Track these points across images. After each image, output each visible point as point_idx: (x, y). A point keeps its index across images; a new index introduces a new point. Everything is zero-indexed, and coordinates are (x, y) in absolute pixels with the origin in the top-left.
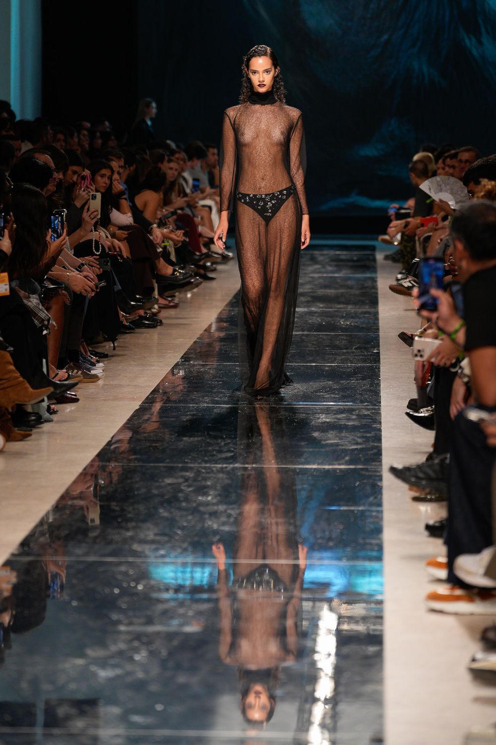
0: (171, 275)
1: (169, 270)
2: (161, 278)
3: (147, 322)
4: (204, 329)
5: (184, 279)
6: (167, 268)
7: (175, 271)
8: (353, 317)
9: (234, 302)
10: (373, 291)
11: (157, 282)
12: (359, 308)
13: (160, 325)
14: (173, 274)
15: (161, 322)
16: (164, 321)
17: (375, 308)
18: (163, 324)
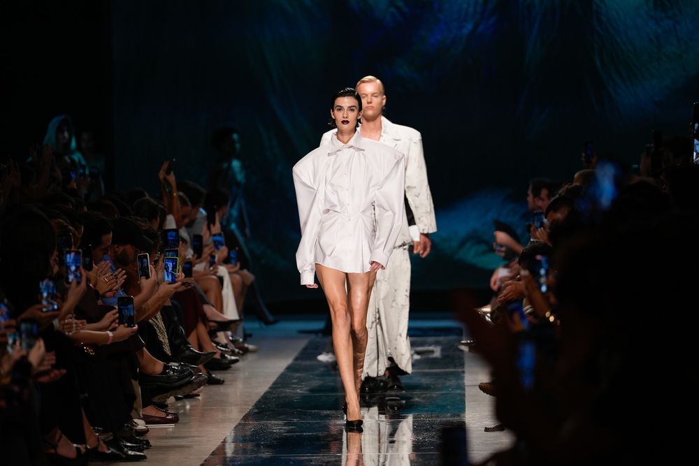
0: (161, 374)
1: (159, 366)
2: (145, 378)
3: (129, 444)
4: (211, 452)
5: (180, 379)
6: (155, 364)
7: (166, 367)
8: (427, 430)
9: (256, 413)
10: (458, 391)
11: (140, 384)
12: (438, 417)
13: (146, 448)
14: (164, 372)
15: (148, 443)
16: (152, 442)
17: (459, 416)
18: (151, 446)
